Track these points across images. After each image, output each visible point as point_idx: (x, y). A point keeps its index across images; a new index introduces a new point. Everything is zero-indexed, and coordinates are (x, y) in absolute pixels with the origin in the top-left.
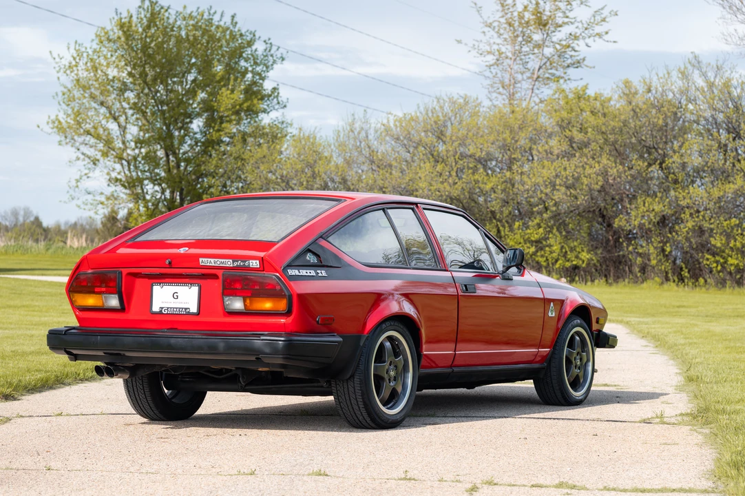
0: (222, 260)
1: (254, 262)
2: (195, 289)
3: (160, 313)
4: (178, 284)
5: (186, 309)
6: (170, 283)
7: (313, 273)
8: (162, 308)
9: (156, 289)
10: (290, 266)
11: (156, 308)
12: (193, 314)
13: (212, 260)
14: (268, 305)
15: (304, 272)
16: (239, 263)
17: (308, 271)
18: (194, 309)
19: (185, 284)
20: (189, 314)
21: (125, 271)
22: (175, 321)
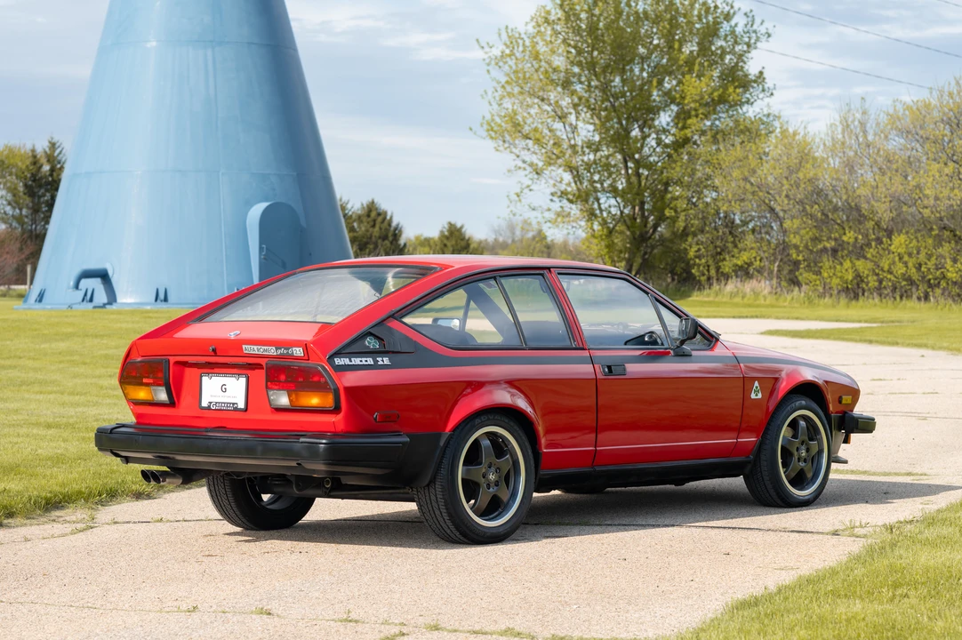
0: (265, 348)
1: (298, 349)
2: (243, 380)
3: (208, 408)
4: (225, 374)
5: (234, 404)
6: (218, 374)
7: (370, 361)
8: (211, 403)
9: (205, 379)
10: (338, 354)
11: (205, 404)
12: (240, 410)
13: (255, 347)
14: (315, 401)
15: (357, 361)
16: (282, 351)
17: (364, 359)
18: (241, 405)
19: (232, 374)
20: (236, 410)
21: (172, 360)
22: (223, 418)
